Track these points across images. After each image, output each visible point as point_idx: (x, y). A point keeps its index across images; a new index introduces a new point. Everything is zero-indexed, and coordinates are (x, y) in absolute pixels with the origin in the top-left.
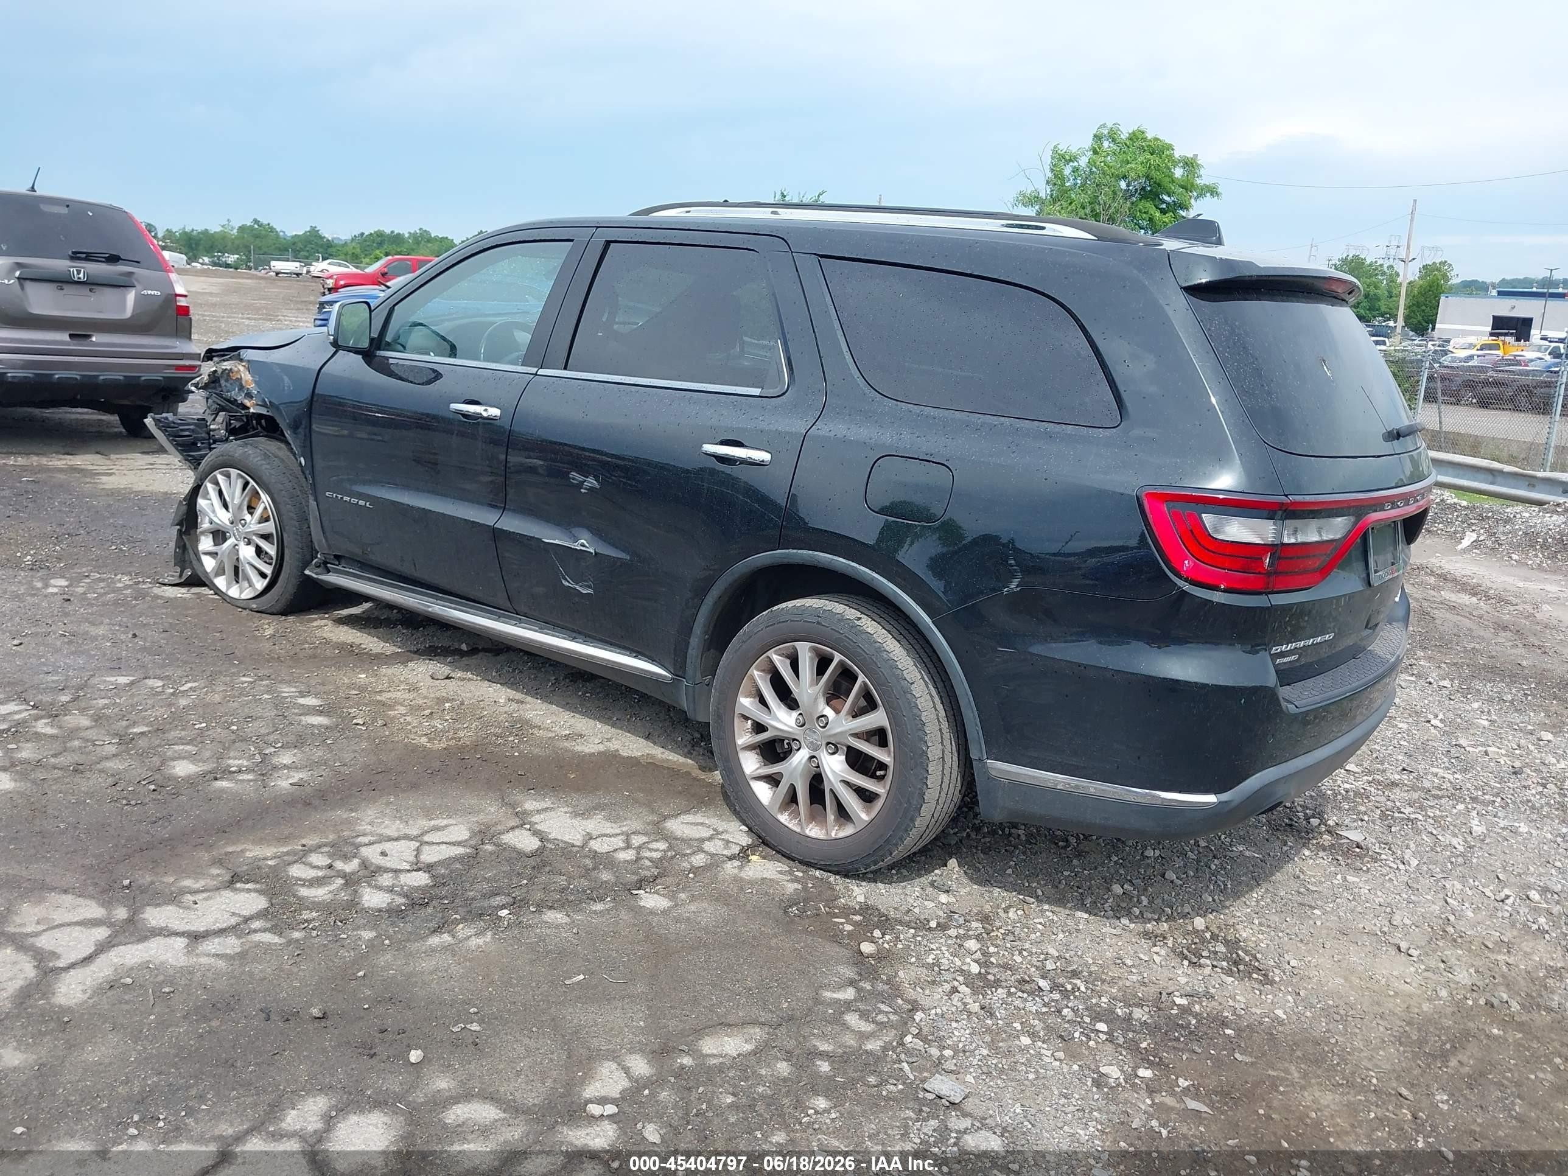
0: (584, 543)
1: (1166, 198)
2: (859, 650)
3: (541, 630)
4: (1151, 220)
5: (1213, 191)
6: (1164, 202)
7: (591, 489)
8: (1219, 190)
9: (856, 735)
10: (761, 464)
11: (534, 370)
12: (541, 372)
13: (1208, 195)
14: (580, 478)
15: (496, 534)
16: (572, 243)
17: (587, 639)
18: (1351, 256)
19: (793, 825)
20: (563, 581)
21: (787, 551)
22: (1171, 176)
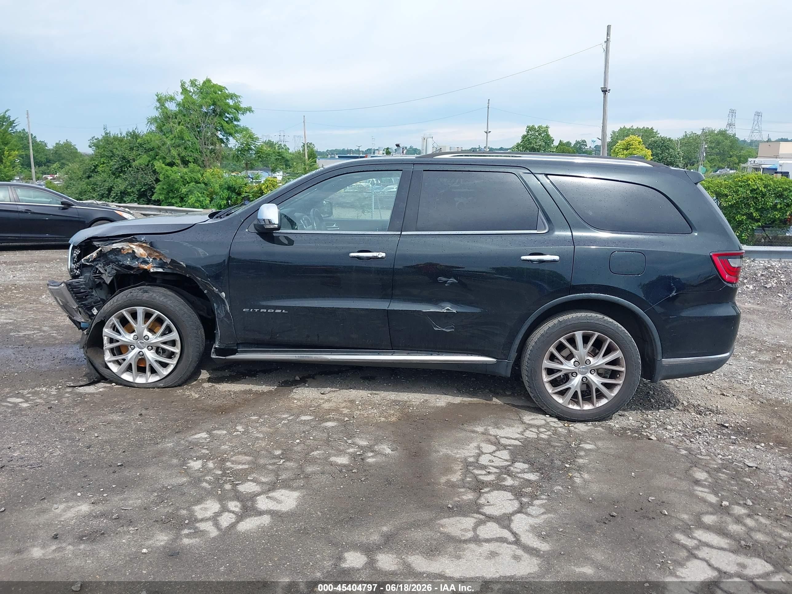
0: (447, 308)
1: (228, 115)
2: (610, 329)
3: (408, 354)
4: (222, 126)
5: (249, 110)
6: (227, 117)
7: (452, 284)
8: (253, 109)
9: (607, 364)
10: (554, 261)
11: (399, 233)
12: (403, 233)
13: (248, 112)
14: (444, 279)
15: (388, 313)
16: (401, 172)
17: (439, 353)
18: (267, 141)
19: (576, 407)
20: (434, 328)
21: (574, 295)
22: (228, 104)
